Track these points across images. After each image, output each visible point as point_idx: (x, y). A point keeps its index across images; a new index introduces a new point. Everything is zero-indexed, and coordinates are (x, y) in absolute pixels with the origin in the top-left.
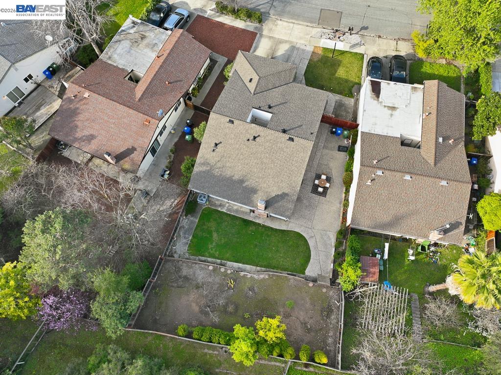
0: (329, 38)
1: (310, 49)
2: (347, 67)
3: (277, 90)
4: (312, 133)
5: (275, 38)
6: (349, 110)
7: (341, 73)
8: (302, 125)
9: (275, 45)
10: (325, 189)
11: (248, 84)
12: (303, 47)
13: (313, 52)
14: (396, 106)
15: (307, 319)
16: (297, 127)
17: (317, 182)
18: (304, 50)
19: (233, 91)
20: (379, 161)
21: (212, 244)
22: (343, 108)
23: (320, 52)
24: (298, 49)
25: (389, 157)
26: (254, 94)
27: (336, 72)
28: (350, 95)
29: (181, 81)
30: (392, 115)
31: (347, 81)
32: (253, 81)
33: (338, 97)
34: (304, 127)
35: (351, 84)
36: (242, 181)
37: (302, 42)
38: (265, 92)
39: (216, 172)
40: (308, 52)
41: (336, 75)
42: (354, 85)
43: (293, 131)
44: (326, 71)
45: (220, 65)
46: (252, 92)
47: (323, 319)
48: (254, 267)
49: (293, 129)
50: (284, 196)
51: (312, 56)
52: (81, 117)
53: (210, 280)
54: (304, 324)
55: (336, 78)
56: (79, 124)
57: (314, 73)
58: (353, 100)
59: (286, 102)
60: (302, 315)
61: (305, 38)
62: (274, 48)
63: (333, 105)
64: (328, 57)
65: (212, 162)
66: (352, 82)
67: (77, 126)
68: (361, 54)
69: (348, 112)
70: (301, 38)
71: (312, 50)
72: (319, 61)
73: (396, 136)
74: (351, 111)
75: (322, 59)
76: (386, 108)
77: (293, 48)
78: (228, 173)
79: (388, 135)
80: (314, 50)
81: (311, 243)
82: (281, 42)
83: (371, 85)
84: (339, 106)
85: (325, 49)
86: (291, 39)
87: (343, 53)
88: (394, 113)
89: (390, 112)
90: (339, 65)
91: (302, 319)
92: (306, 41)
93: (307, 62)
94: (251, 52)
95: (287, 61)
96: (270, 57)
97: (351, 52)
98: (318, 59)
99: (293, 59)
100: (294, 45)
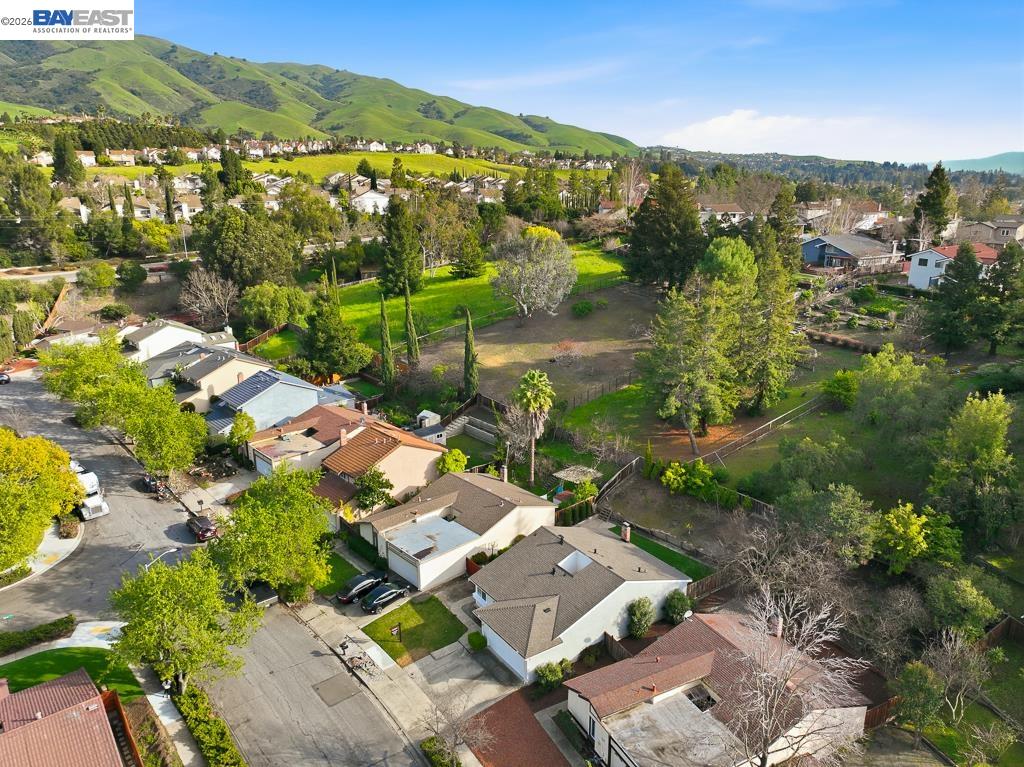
1: (414, 667)
7: (414, 622)
11: (555, 606)
12: (419, 674)
18: (422, 670)
22: (451, 595)
23: (406, 657)
27: (418, 626)
28: (432, 599)
31: (419, 612)
33: (448, 604)
35: (419, 606)
40: (420, 665)
41: (422, 622)
44: (426, 632)
51: (422, 657)
55: (427, 619)
58: (436, 595)
63: (461, 600)
64: (404, 645)
66: (415, 608)
72: (421, 647)
75: (414, 647)
77: (431, 679)
80: (409, 663)
82: (437, 696)
84: (453, 598)
87: (382, 643)
92: (405, 679)
93: (436, 653)
94: (493, 703)
95: (458, 666)
96: (475, 681)
97: (371, 637)
98: (419, 649)
99: (448, 666)
100: (426, 683)
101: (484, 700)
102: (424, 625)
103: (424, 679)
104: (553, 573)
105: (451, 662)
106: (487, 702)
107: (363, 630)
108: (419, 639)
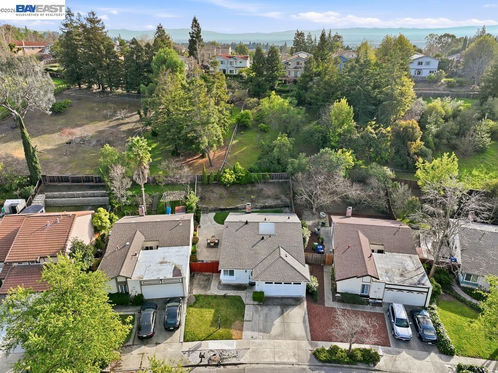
1: (247, 334)
2: (202, 321)
5: (289, 339)
6: (196, 286)
7: (209, 314)
9: (285, 330)
12: (255, 334)
13: (241, 330)
18: (253, 330)
22: (202, 286)
23: (234, 332)
24: (260, 331)
26: (278, 247)
27: (214, 314)
28: (197, 297)
31: (202, 307)
33: (209, 293)
35: (197, 305)
37: (257, 341)
40: (248, 330)
41: (213, 311)
42: (194, 304)
44: (223, 313)
46: (281, 248)
55: (212, 308)
57: (236, 308)
58: (194, 293)
61: (255, 346)
62: (285, 325)
63: (212, 287)
66: (196, 307)
68: (188, 341)
69: (198, 284)
70: (260, 345)
72: (234, 321)
74: (195, 284)
75: (231, 324)
77: (266, 330)
80: (242, 334)
82: (281, 336)
84: (206, 287)
85: (229, 338)
86: (272, 342)
90: (212, 323)
92: (253, 342)
93: (246, 318)
94: (307, 316)
95: (266, 315)
96: (285, 314)
97: (199, 340)
98: (235, 323)
99: (261, 318)
100: (265, 334)
101: (302, 319)
102: (216, 311)
103: (262, 334)
104: (263, 238)
105: (260, 316)
106: (304, 318)
107: (186, 340)
108: (227, 320)
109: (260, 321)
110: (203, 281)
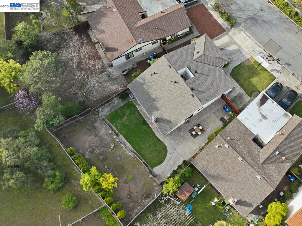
0: (263, 58)
1: (248, 56)
2: (261, 79)
3: (208, 66)
4: (206, 100)
5: (233, 39)
6: (243, 103)
7: (255, 80)
8: (205, 92)
9: (230, 43)
10: (197, 134)
11: (195, 53)
12: (244, 53)
13: (248, 60)
14: (267, 117)
15: (133, 191)
16: (201, 92)
17: (195, 127)
18: (244, 55)
19: (185, 52)
20: (231, 139)
21: (120, 121)
22: (241, 99)
23: (252, 62)
24: (241, 53)
25: (239, 141)
26: (194, 61)
27: (252, 77)
28: (250, 95)
29: (164, 31)
30: (261, 120)
31: (254, 86)
32: (199, 53)
33: (242, 91)
34: (205, 94)
35: (255, 90)
36: (154, 100)
37: (246, 50)
38: (201, 63)
39: (145, 87)
40: (245, 58)
41: (251, 79)
42: (256, 91)
43: (197, 92)
44: (247, 74)
45: (193, 36)
46: (194, 59)
47: (141, 198)
48: (131, 147)
49: (198, 91)
50: (169, 122)
51: (246, 61)
52: (105, 19)
53: (105, 137)
54: (130, 192)
55: (249, 81)
56: (102, 22)
57: (239, 71)
58: (249, 99)
59: (207, 75)
60: (133, 187)
61: (250, 49)
62: (228, 44)
63: (236, 94)
64: (254, 67)
65: (147, 81)
66: (257, 88)
67: (100, 22)
68: (274, 77)
69: (241, 103)
70: (247, 48)
71: (248, 58)
72: (247, 66)
73: (254, 133)
74: (244, 103)
75: (250, 66)
76: (261, 115)
77: (239, 51)
78: (151, 91)
79: (250, 129)
81: (168, 156)
82: (235, 43)
83: (262, 97)
84: (240, 96)
85: (256, 62)
86: (241, 45)
87: (264, 70)
88: (263, 120)
89: (261, 118)
90: (257, 75)
91: (131, 189)
92: (249, 51)
93: (240, 62)
94: (215, 38)
95: (230, 55)
96: (222, 48)
97: (270, 72)
98: (248, 64)
99: (234, 56)
100: (241, 49)
101: (218, 40)
105: (233, 57)
108: (249, 69)
109: (236, 55)
110: (236, 103)
